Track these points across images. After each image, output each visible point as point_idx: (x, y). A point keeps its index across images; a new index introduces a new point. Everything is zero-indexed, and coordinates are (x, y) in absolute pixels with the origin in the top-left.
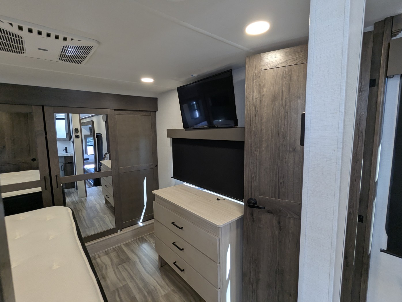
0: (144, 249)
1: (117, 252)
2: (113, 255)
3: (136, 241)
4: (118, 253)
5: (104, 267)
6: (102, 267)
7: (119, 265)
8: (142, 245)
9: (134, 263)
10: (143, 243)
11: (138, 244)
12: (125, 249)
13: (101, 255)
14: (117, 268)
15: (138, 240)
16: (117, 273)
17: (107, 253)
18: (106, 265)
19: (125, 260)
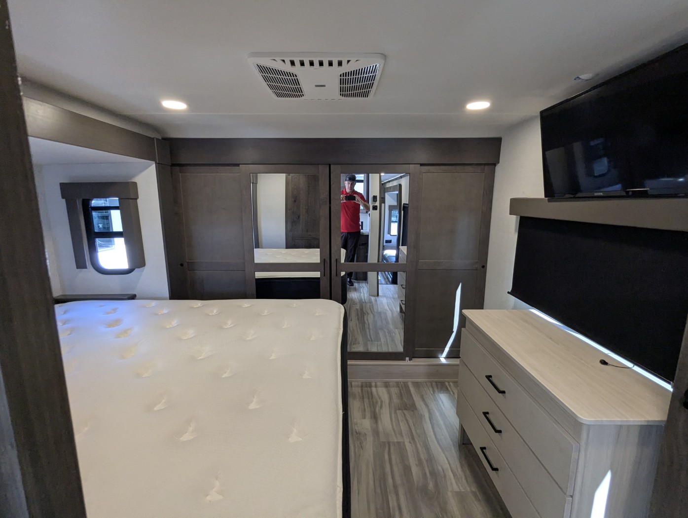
0: (440, 403)
1: (400, 390)
2: (394, 391)
3: (432, 385)
4: (402, 391)
5: (379, 403)
6: (377, 402)
7: (399, 409)
8: (440, 395)
9: (421, 417)
10: (442, 392)
11: (434, 391)
12: (412, 389)
13: (378, 383)
14: (395, 413)
15: (434, 383)
16: (394, 419)
17: (387, 385)
18: (382, 402)
19: (408, 406)
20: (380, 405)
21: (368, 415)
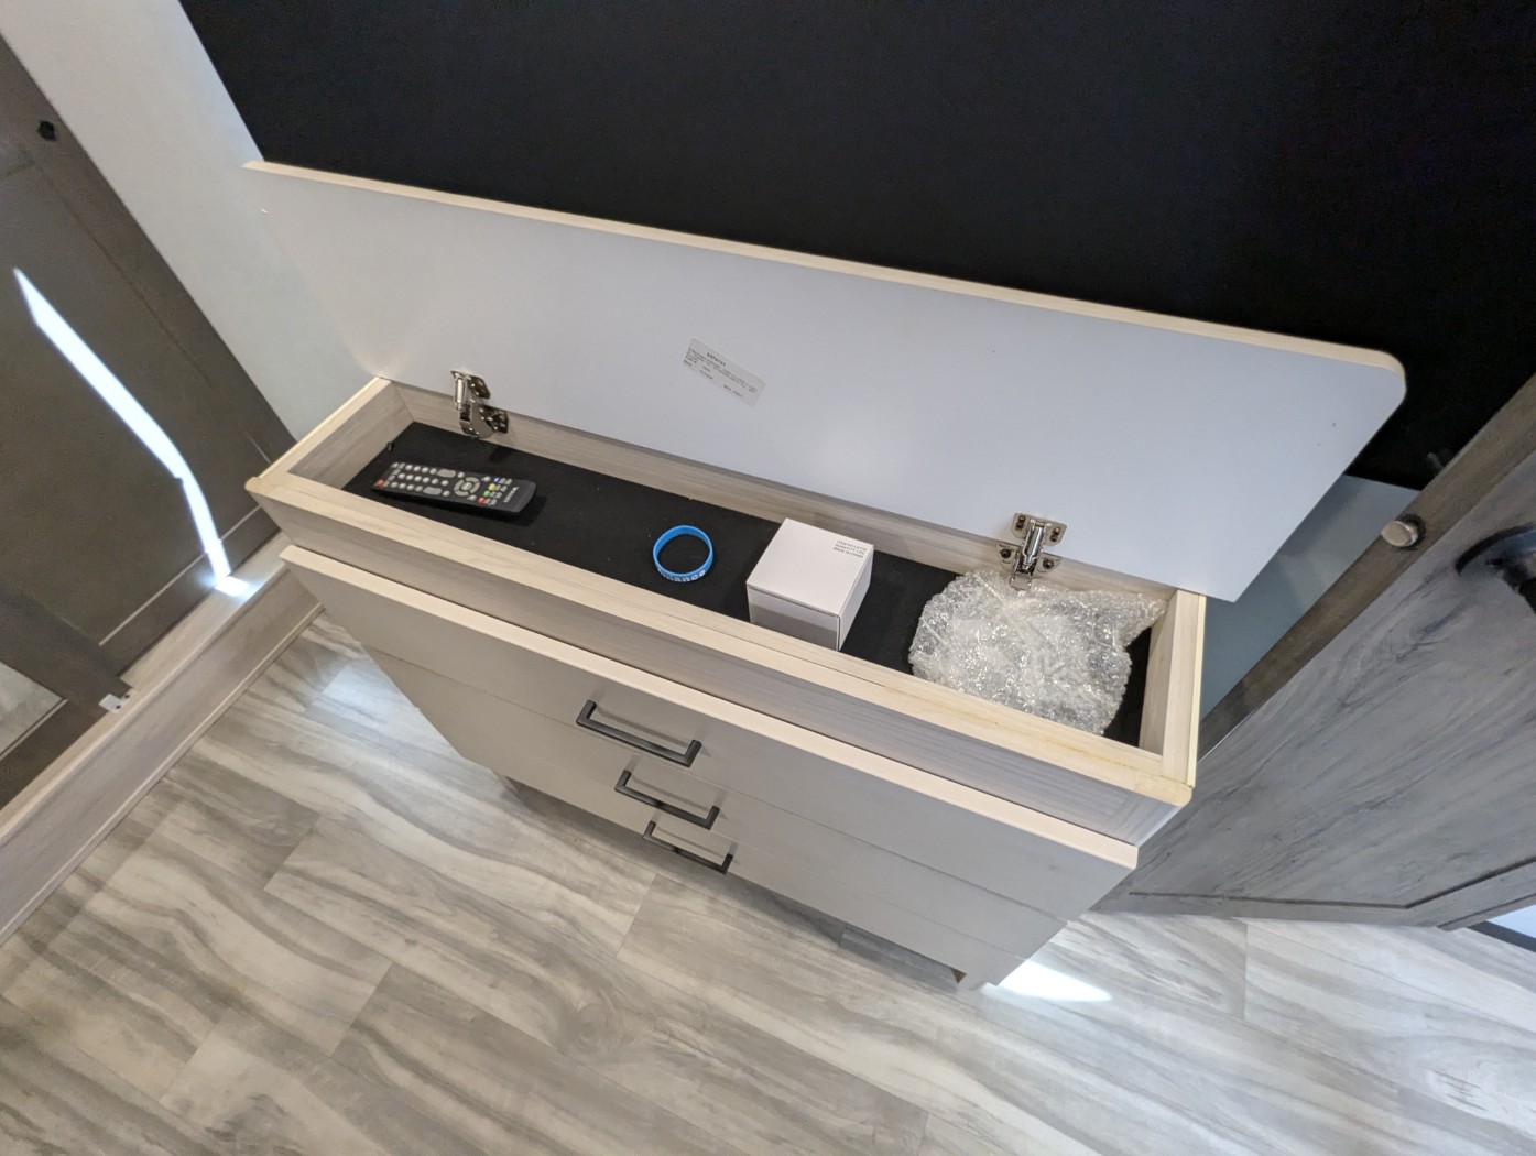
1: (197, 804)
2: (180, 827)
3: (274, 683)
4: (205, 801)
5: (181, 934)
6: (167, 940)
7: (269, 875)
8: (326, 692)
9: (353, 825)
11: (299, 698)
12: (228, 758)
13: (93, 864)
14: (270, 900)
15: (274, 671)
16: (288, 930)
17: (131, 837)
18: (182, 917)
19: (282, 831)
20: (190, 936)
21: (187, 1019)
